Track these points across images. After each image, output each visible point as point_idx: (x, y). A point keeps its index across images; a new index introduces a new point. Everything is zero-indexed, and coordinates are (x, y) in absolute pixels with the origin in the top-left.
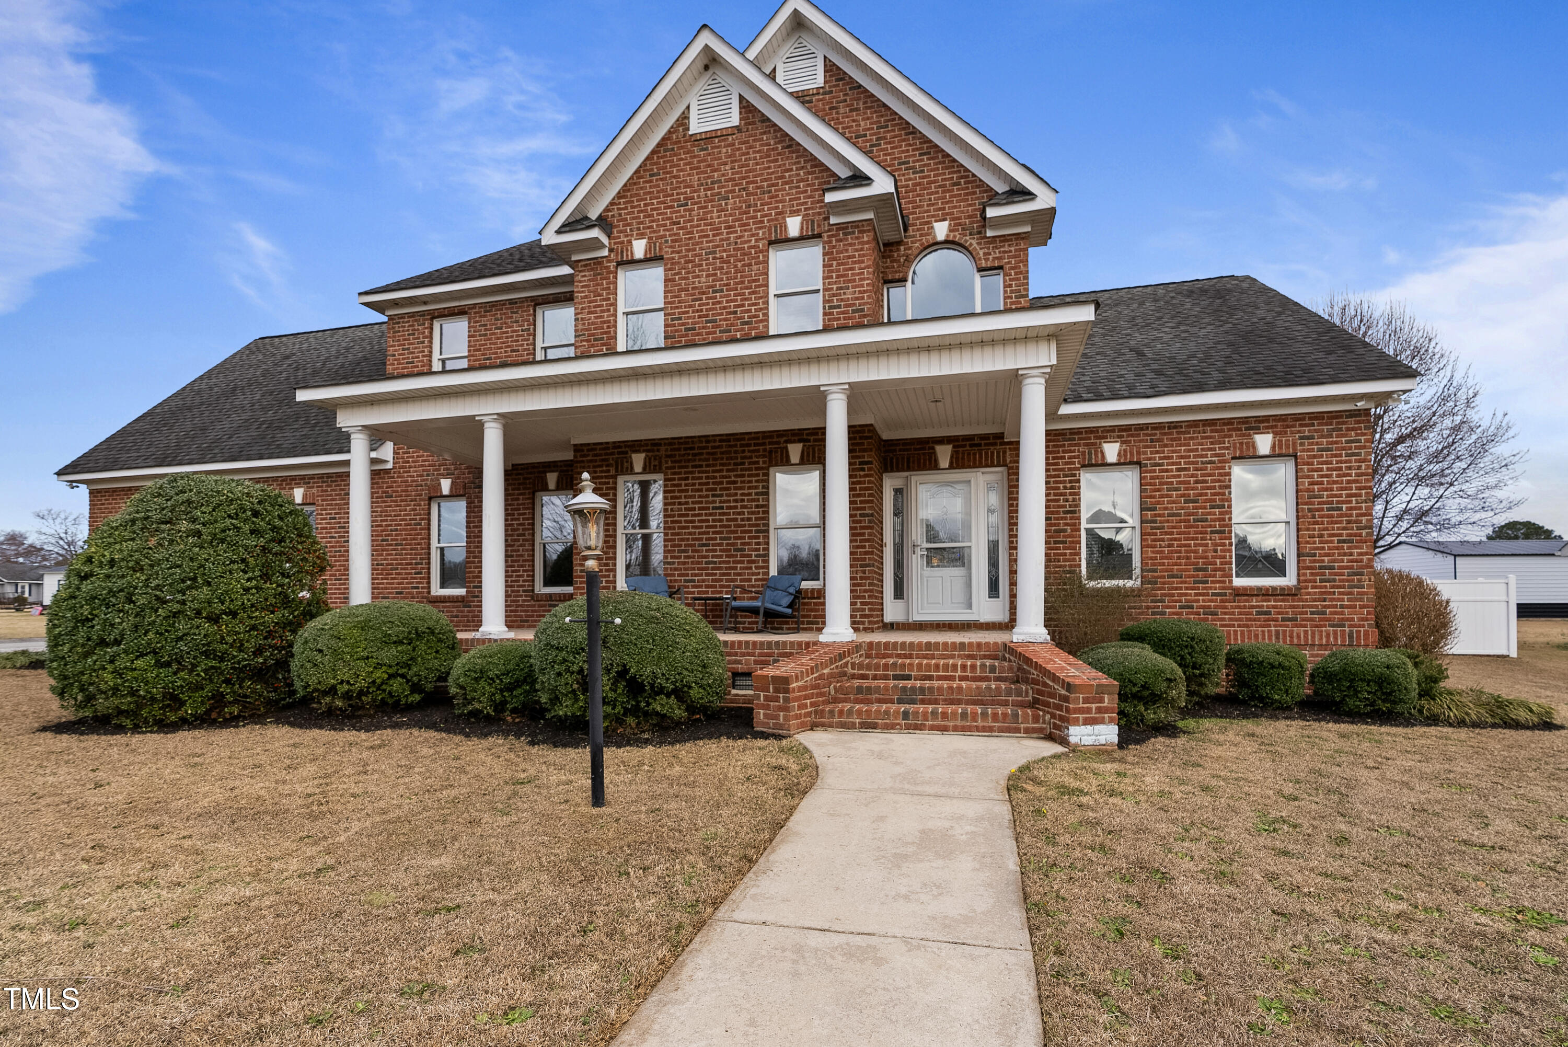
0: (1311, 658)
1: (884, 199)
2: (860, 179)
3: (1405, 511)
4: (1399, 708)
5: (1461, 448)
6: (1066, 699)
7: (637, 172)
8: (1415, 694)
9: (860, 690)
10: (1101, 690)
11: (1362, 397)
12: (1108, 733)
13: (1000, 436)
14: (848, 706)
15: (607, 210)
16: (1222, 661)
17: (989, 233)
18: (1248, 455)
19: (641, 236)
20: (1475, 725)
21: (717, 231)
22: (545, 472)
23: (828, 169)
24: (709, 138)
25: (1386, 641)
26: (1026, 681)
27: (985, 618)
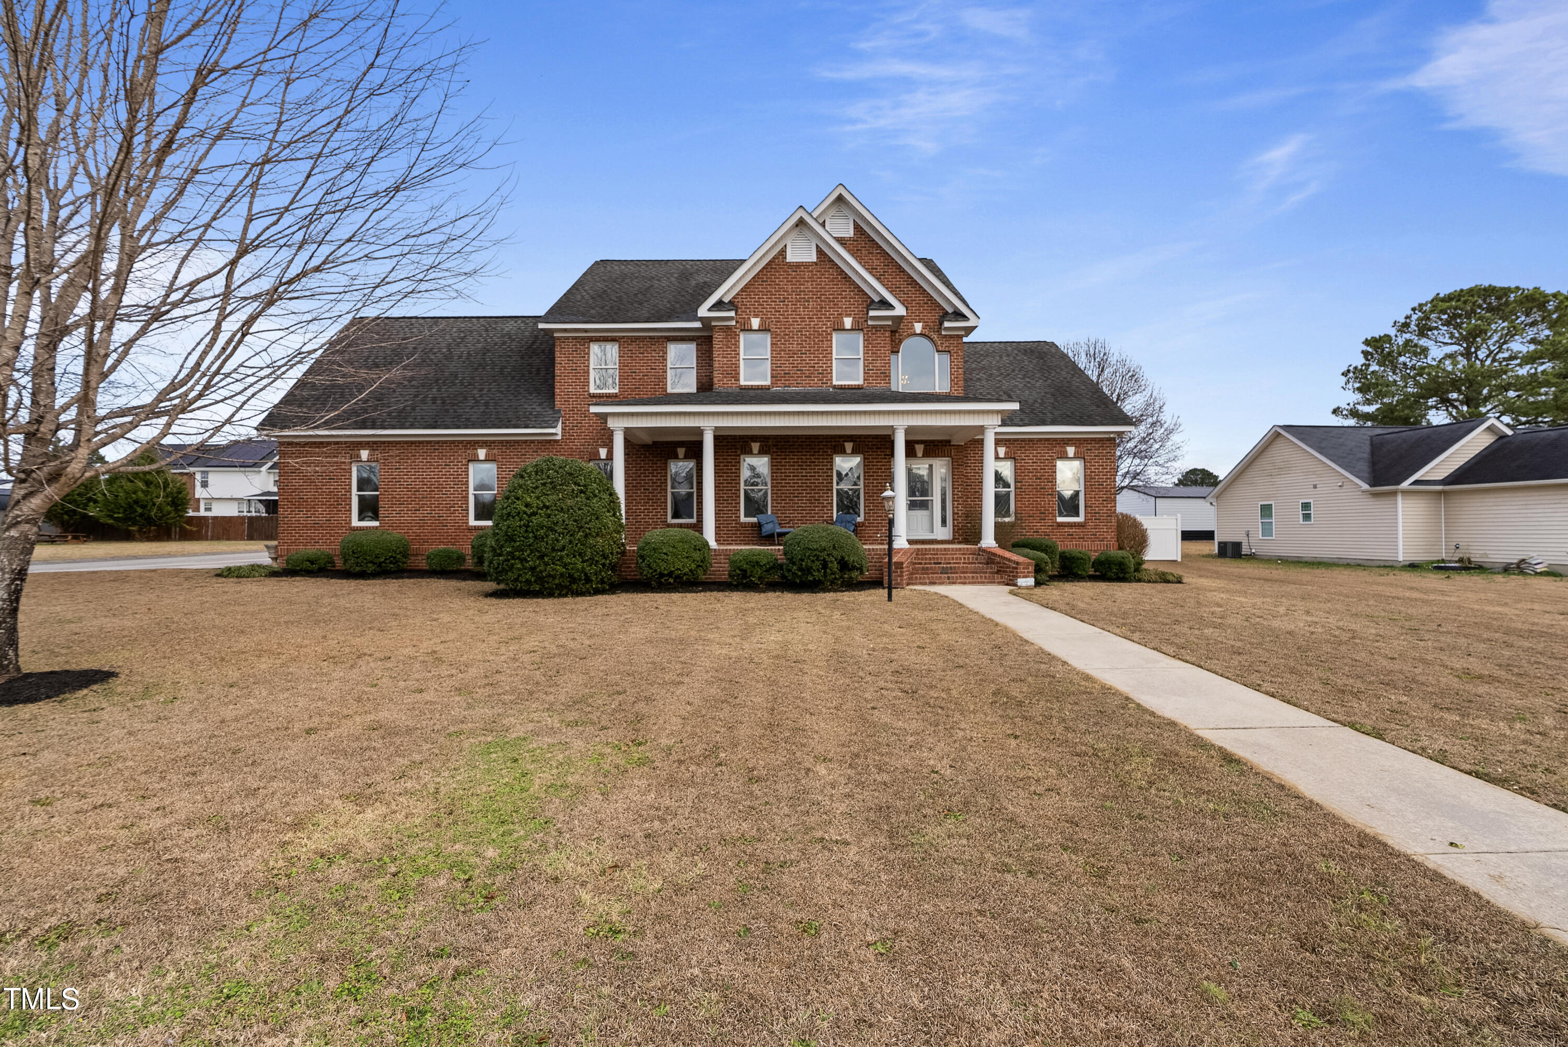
0: (1094, 556)
1: (900, 318)
2: (884, 304)
3: (1128, 473)
4: (1127, 576)
5: (1157, 435)
6: (1016, 568)
7: (754, 278)
8: (1132, 569)
9: (923, 569)
10: (1029, 564)
11: (1112, 432)
12: (1031, 581)
13: (949, 441)
14: (918, 576)
15: (734, 298)
16: (1058, 556)
17: (943, 333)
18: (1064, 457)
19: (756, 316)
20: (1154, 582)
21: (803, 320)
22: (676, 448)
23: (866, 294)
24: (798, 266)
25: (1120, 548)
26: (993, 563)
27: (940, 538)
